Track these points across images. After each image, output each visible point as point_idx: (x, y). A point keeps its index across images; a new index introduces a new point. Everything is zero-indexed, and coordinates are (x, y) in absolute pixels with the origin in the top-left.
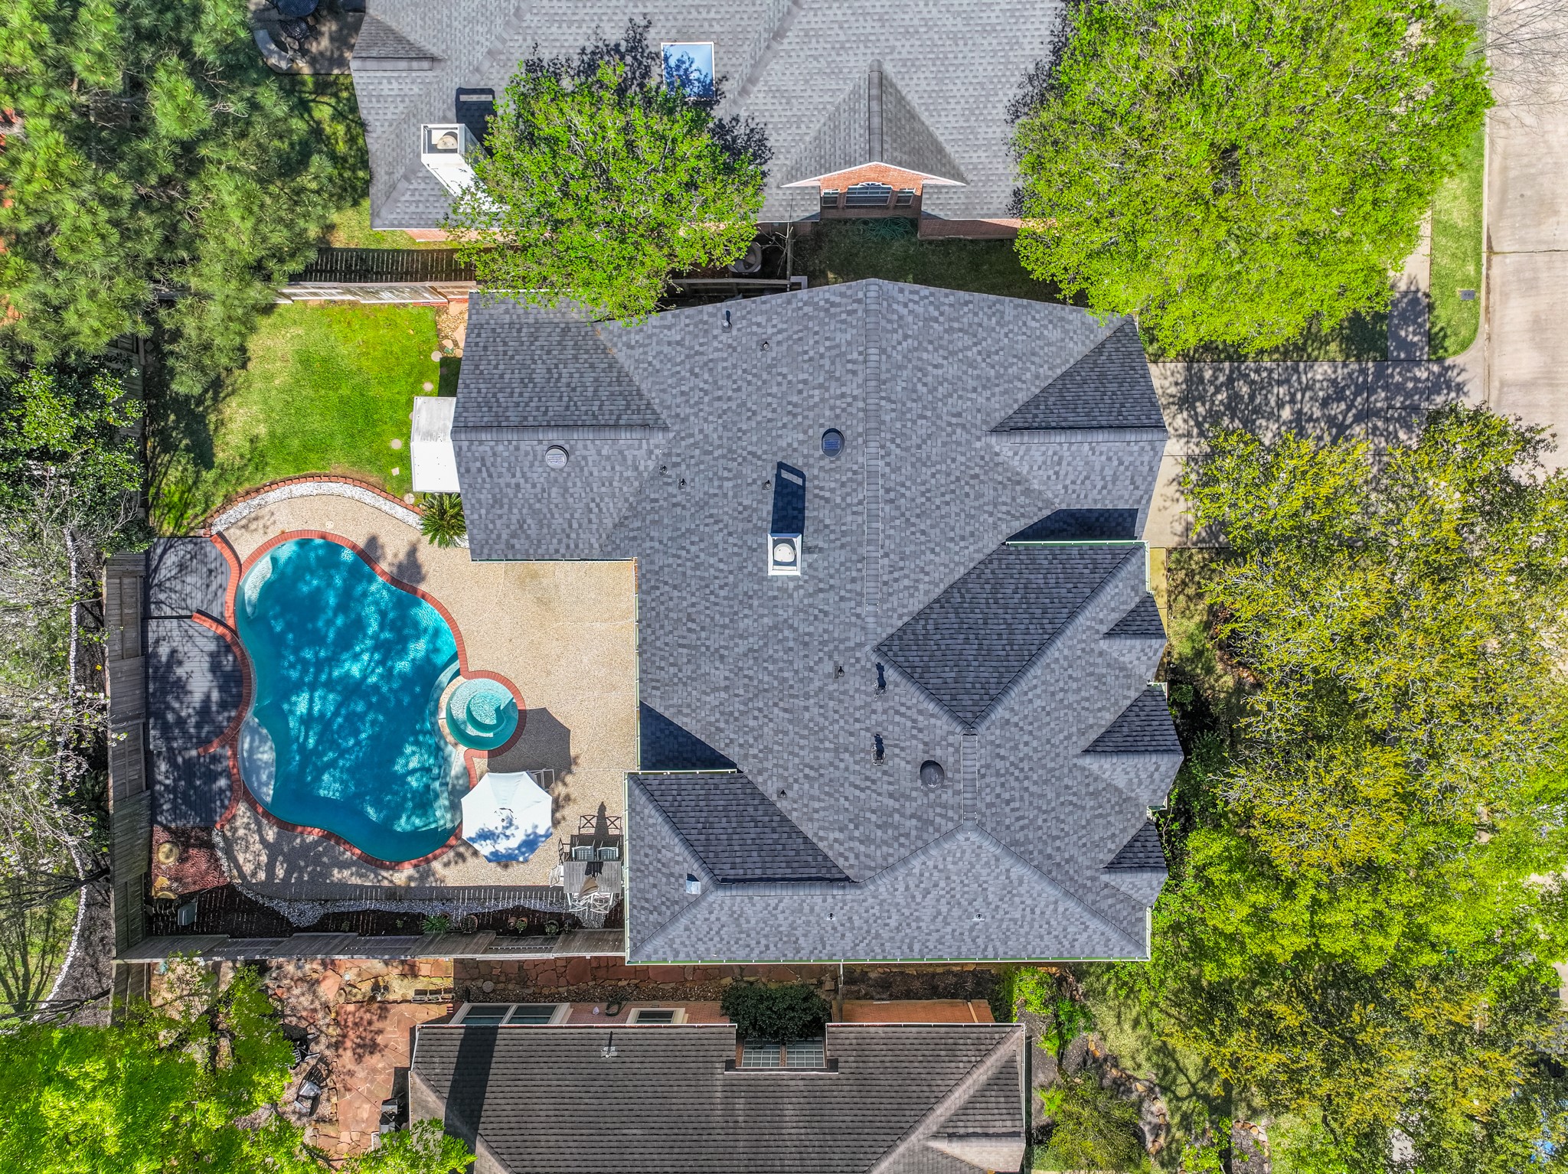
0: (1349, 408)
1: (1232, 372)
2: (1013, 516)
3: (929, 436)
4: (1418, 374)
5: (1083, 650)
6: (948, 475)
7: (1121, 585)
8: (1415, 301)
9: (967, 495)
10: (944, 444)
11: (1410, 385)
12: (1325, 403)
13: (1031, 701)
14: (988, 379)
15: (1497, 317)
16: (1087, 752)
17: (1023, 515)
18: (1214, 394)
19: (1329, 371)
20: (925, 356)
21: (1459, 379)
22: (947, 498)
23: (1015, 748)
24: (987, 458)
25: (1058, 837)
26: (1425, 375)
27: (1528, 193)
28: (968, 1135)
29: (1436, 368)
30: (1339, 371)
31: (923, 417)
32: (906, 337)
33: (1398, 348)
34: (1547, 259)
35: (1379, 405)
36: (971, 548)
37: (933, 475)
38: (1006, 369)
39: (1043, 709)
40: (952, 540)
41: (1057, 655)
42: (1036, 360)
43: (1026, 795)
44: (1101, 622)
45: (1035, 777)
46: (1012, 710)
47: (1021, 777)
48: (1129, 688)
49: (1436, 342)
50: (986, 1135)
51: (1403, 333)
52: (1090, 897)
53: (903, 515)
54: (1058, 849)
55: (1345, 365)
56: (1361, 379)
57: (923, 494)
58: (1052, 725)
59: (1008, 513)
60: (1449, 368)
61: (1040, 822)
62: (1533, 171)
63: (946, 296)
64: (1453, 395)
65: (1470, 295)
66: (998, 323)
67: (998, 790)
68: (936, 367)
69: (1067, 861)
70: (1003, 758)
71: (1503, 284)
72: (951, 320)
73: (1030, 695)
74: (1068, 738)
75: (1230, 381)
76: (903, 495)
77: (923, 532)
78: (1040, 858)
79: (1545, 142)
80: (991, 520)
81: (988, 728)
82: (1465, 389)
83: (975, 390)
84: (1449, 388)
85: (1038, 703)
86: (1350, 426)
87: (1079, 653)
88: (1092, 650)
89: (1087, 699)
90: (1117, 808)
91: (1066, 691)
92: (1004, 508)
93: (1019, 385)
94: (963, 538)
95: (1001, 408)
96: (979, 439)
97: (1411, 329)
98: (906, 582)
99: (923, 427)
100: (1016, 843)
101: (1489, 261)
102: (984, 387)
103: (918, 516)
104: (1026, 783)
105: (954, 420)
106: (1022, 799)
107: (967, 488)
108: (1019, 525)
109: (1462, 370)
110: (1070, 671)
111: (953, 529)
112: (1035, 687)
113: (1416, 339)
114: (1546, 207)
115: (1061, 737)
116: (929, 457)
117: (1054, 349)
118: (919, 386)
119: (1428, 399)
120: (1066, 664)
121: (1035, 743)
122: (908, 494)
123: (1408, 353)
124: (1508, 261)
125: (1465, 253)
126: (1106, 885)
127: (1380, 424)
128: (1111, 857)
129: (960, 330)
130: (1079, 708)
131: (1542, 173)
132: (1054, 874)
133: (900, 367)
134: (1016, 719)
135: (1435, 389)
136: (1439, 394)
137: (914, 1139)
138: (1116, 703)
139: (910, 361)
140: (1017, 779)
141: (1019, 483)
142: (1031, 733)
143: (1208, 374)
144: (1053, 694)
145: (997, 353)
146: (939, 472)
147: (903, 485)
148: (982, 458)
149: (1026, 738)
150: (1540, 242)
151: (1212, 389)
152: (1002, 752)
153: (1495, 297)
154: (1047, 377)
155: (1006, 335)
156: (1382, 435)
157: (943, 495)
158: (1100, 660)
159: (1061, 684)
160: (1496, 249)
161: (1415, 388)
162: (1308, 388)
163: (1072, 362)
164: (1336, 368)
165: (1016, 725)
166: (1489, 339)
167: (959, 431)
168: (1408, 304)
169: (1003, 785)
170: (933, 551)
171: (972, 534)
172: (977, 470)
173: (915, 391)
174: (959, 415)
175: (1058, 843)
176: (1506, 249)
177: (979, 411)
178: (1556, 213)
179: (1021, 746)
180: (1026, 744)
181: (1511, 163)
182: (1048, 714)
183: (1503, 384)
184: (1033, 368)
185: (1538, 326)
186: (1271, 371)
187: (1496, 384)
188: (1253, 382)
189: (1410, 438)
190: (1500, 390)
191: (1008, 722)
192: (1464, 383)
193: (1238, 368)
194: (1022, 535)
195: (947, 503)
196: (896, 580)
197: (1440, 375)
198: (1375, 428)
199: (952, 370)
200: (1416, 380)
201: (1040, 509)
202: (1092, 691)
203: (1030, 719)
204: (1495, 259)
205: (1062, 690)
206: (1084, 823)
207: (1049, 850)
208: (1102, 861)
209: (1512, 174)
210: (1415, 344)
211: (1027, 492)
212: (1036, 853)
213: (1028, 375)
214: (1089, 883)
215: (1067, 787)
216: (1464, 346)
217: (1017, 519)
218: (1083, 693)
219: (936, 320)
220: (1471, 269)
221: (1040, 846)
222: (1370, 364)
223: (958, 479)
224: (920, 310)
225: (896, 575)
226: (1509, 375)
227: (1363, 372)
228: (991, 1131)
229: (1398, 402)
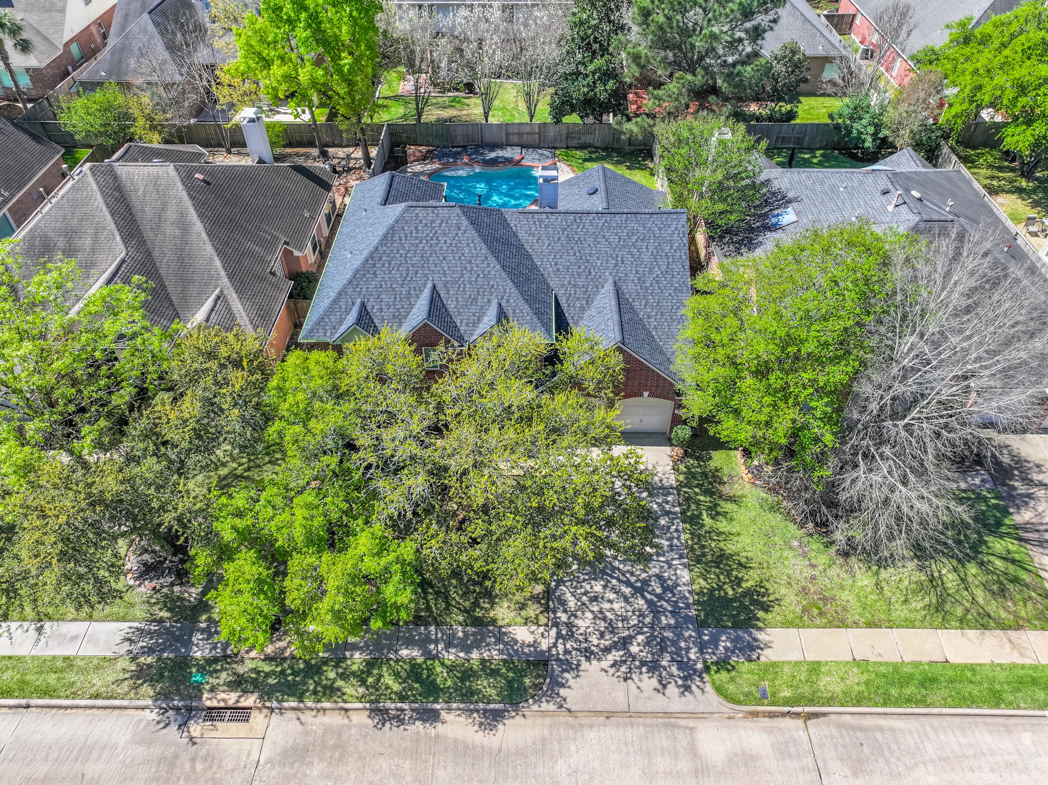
0: (656, 595)
1: (675, 513)
2: (569, 298)
3: (610, 243)
4: (693, 651)
5: (493, 286)
6: (590, 255)
7: (529, 318)
8: (752, 649)
9: (579, 267)
10: (606, 252)
11: (683, 644)
12: (659, 577)
13: (468, 245)
14: (644, 282)
15: (749, 723)
16: (434, 286)
17: (569, 306)
18: (657, 503)
19: (684, 580)
20: (652, 241)
21: (694, 688)
22: (578, 254)
23: (445, 234)
24: (600, 280)
25: (390, 264)
26: (692, 656)
27: (866, 749)
28: (216, 304)
29: (699, 666)
30: (686, 588)
31: (620, 239)
32: (660, 229)
33: (711, 634)
34: (810, 766)
35: (663, 618)
36: (550, 269)
37: (589, 245)
38: (651, 294)
39: (463, 255)
40: (555, 256)
41: (492, 265)
42: (659, 317)
43: (418, 242)
44: (508, 301)
45: (426, 248)
46: (465, 232)
47: (429, 238)
48: (467, 324)
49: (723, 664)
50: (212, 310)
51: (724, 638)
52: (350, 290)
53: (568, 226)
54: (383, 266)
55: (690, 592)
56: (682, 605)
57: (579, 239)
58: (453, 262)
59: (570, 294)
60: (702, 678)
61: (401, 252)
62: (887, 753)
63: (685, 254)
64: (680, 682)
65: (764, 695)
66: (676, 289)
67: (424, 222)
68: (647, 248)
69: (375, 273)
70: (440, 226)
71: (781, 729)
72: (673, 256)
73: (472, 245)
74: (445, 274)
75: (667, 513)
76: (578, 227)
77: (559, 239)
78: (381, 252)
79: (916, 764)
80: (566, 283)
81: (458, 215)
82: (686, 693)
83: (637, 272)
84: (685, 678)
85: (467, 250)
86: (643, 597)
87: (491, 283)
88: (492, 294)
89: (464, 288)
90: (397, 314)
91: (471, 271)
92: (573, 292)
93: (643, 304)
94: (556, 264)
95: (629, 289)
96: (611, 274)
97: (729, 644)
98: (533, 229)
99: (614, 239)
100: (393, 235)
101: (798, 715)
102: (639, 279)
103: (568, 235)
104: (424, 242)
105: (619, 259)
106: (417, 238)
107: (583, 267)
108: (563, 302)
109: (702, 690)
110: (482, 276)
111: (561, 257)
112: (476, 249)
113: (721, 648)
114: (858, 767)
115: (446, 268)
116: (599, 243)
117: (666, 330)
118: (635, 237)
119: (673, 660)
120: (486, 272)
121: (445, 248)
122: (579, 230)
123: (708, 642)
124: (801, 733)
125: (797, 687)
126: (353, 304)
127: (648, 620)
128: (369, 308)
129: (668, 263)
130: (460, 282)
131: (887, 761)
132: (370, 262)
133: (644, 226)
134: (460, 235)
135: (681, 665)
136: (679, 669)
137: (225, 281)
138: (460, 313)
139: (648, 232)
140: (428, 235)
141: (587, 303)
142: (451, 245)
143: (670, 498)
144: (470, 262)
145: (659, 288)
146: (591, 250)
147: (584, 226)
148: (600, 277)
149: (449, 242)
150: (824, 760)
151: (660, 501)
152: (444, 225)
153: (767, 722)
154: (649, 323)
155: (670, 294)
156: (639, 621)
157: (579, 251)
158: (486, 300)
159: (475, 269)
160: (809, 723)
161: (681, 649)
162: (670, 566)
163: (661, 343)
164: (688, 585)
165: (457, 234)
166: (729, 718)
167: (614, 262)
168: (748, 642)
169: (426, 224)
170: (549, 245)
171: (558, 270)
172: (593, 274)
173: (633, 234)
174: (623, 262)
175: (387, 265)
176: (811, 731)
177: (626, 275)
178: (855, 774)
179: (445, 238)
180: (445, 242)
181: (888, 735)
182: (460, 258)
183: (692, 729)
184: (654, 314)
185: (749, 759)
186: (678, 538)
187: (692, 724)
188: (669, 528)
189: (639, 645)
190: (686, 727)
191: (459, 229)
192: (691, 692)
193: (678, 518)
194: (558, 305)
195: (575, 254)
196: (534, 223)
197: (695, 671)
198: (644, 616)
199: (646, 257)
200: (688, 649)
201: (573, 318)
202: (468, 293)
203: (459, 245)
204: (800, 722)
205: (472, 268)
206: (394, 286)
207: (384, 258)
208: (368, 301)
209: (878, 735)
210: (717, 648)
211: (582, 309)
212: (385, 248)
213: (649, 310)
214: (358, 290)
215: (417, 272)
216: (719, 690)
217: (567, 301)
218: (468, 286)
219: (671, 247)
220: (786, 693)
221: (388, 252)
222: (695, 613)
223: (588, 261)
224: (675, 237)
225: (537, 223)
226: (701, 735)
227: (688, 606)
228: (214, 313)
229: (668, 634)
